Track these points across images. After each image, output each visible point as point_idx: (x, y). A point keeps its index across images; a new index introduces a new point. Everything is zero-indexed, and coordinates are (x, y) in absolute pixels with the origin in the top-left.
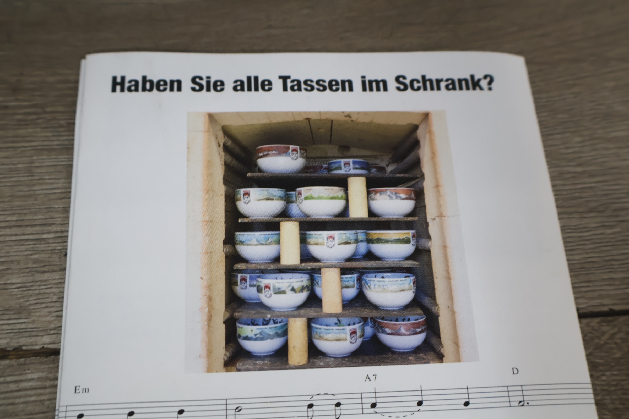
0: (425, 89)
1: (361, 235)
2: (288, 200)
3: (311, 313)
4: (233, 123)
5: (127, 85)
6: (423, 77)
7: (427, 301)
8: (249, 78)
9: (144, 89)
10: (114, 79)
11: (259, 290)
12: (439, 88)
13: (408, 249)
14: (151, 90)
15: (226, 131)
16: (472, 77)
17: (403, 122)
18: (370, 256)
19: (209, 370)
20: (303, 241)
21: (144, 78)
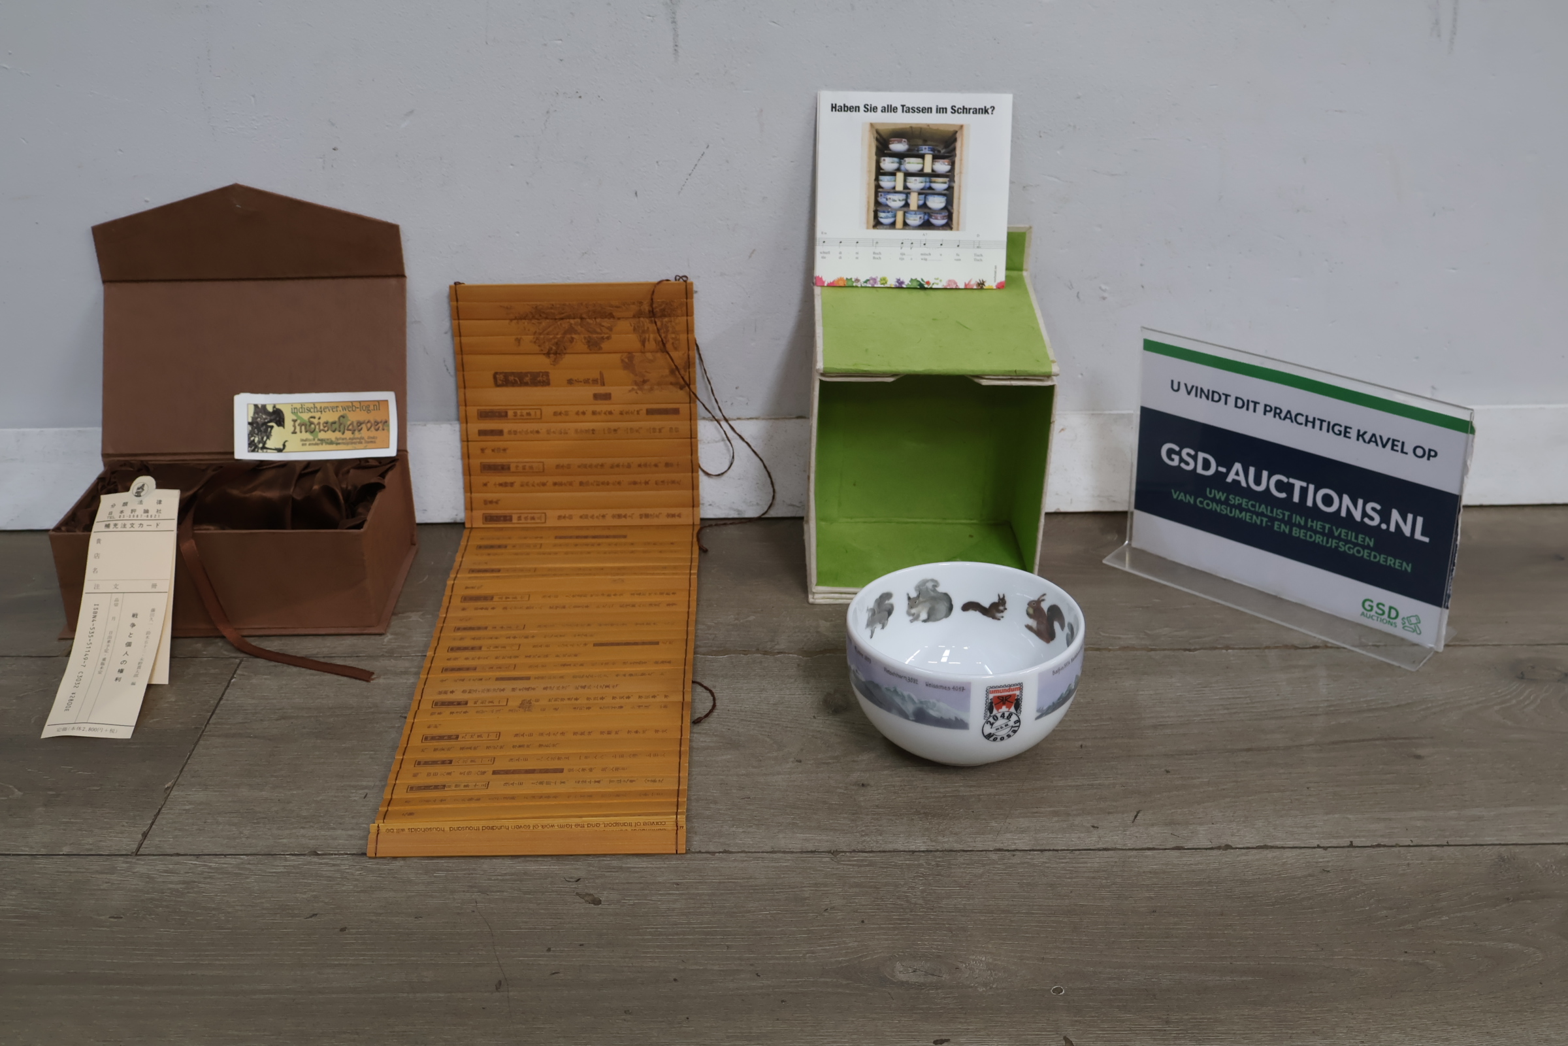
0: (963, 113)
1: (928, 179)
2: (900, 163)
3: (905, 209)
4: (880, 128)
5: (837, 108)
6: (964, 107)
7: (949, 207)
8: (888, 106)
9: (844, 111)
10: (832, 105)
11: (887, 199)
12: (969, 113)
13: (945, 186)
14: (847, 111)
15: (877, 132)
16: (985, 107)
17: (952, 129)
18: (930, 188)
19: (868, 228)
20: (905, 181)
21: (844, 105)
